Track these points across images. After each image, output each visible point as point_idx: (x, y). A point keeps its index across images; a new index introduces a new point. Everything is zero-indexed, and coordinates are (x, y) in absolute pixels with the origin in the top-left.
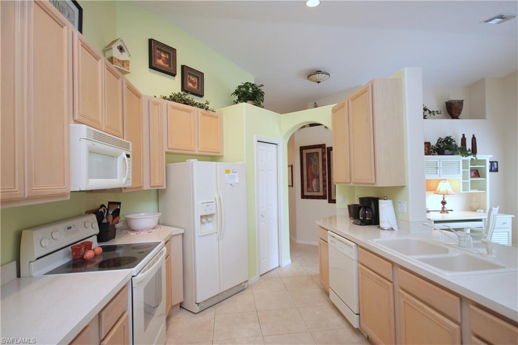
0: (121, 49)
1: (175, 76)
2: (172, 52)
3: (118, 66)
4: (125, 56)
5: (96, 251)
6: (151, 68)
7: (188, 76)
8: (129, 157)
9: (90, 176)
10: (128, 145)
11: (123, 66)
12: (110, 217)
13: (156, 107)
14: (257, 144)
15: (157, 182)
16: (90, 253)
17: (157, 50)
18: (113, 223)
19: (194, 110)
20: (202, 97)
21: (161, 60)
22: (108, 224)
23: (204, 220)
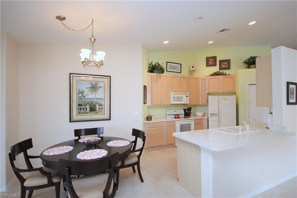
0: (193, 67)
1: (216, 65)
2: (215, 58)
3: (192, 72)
4: (194, 69)
5: (179, 117)
6: (207, 66)
7: (223, 63)
8: (188, 96)
9: (173, 101)
10: (187, 94)
11: (193, 71)
12: (187, 111)
13: (204, 80)
14: (249, 86)
15: (204, 102)
16: (177, 117)
17: (209, 60)
18: (189, 112)
19: (219, 77)
20: (230, 69)
21: (210, 62)
22: (187, 112)
23: (213, 115)
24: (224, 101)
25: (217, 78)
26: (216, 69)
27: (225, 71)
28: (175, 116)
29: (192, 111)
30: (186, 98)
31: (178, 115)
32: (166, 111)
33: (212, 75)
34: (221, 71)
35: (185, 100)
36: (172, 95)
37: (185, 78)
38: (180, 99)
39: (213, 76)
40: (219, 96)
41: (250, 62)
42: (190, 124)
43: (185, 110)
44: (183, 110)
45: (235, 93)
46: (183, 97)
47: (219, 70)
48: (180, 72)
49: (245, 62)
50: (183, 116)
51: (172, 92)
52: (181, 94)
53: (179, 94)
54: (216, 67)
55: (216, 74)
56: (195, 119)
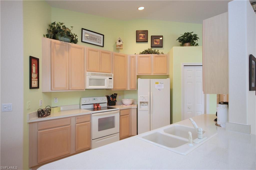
0: (120, 41)
1: (147, 42)
2: (146, 32)
3: (118, 48)
4: (121, 43)
5: (99, 107)
6: (137, 42)
7: (155, 40)
8: (111, 79)
9: (90, 85)
10: (111, 75)
11: (120, 46)
12: (111, 98)
13: (133, 59)
14: (184, 68)
15: (133, 87)
16: (96, 107)
17: (140, 34)
18: (114, 100)
19: (151, 56)
20: (162, 47)
21: (141, 37)
22: (111, 100)
23: (143, 104)
24: (156, 85)
25: (149, 57)
26: (147, 46)
27: (156, 50)
28: (94, 106)
29: (118, 98)
30: (109, 81)
31: (98, 105)
32: (80, 99)
33: (142, 53)
34: (153, 49)
35: (108, 84)
36: (88, 76)
37: (108, 53)
38: (101, 82)
39: (144, 54)
40: (151, 79)
41: (184, 40)
42: (113, 117)
43: (108, 97)
44: (106, 98)
45: (167, 76)
46: (104, 80)
47: (151, 48)
48: (102, 46)
49: (179, 39)
50: (106, 105)
51: (88, 71)
52: (102, 75)
53: (99, 75)
54: (147, 44)
55: (147, 52)
56: (120, 110)
